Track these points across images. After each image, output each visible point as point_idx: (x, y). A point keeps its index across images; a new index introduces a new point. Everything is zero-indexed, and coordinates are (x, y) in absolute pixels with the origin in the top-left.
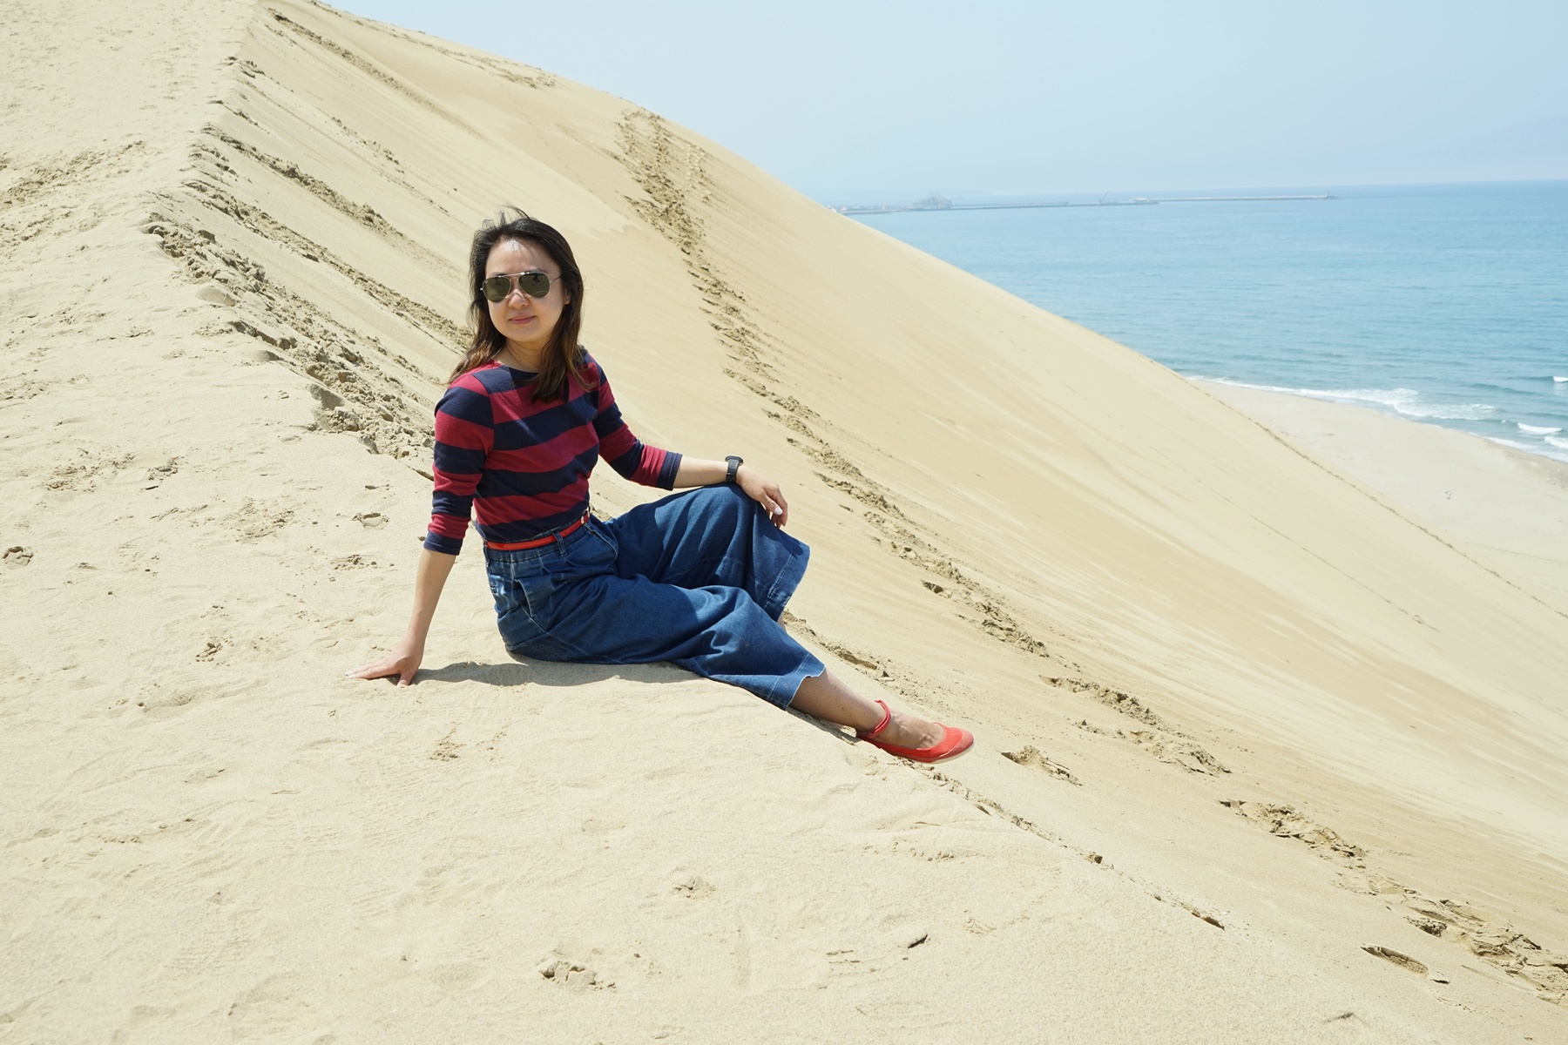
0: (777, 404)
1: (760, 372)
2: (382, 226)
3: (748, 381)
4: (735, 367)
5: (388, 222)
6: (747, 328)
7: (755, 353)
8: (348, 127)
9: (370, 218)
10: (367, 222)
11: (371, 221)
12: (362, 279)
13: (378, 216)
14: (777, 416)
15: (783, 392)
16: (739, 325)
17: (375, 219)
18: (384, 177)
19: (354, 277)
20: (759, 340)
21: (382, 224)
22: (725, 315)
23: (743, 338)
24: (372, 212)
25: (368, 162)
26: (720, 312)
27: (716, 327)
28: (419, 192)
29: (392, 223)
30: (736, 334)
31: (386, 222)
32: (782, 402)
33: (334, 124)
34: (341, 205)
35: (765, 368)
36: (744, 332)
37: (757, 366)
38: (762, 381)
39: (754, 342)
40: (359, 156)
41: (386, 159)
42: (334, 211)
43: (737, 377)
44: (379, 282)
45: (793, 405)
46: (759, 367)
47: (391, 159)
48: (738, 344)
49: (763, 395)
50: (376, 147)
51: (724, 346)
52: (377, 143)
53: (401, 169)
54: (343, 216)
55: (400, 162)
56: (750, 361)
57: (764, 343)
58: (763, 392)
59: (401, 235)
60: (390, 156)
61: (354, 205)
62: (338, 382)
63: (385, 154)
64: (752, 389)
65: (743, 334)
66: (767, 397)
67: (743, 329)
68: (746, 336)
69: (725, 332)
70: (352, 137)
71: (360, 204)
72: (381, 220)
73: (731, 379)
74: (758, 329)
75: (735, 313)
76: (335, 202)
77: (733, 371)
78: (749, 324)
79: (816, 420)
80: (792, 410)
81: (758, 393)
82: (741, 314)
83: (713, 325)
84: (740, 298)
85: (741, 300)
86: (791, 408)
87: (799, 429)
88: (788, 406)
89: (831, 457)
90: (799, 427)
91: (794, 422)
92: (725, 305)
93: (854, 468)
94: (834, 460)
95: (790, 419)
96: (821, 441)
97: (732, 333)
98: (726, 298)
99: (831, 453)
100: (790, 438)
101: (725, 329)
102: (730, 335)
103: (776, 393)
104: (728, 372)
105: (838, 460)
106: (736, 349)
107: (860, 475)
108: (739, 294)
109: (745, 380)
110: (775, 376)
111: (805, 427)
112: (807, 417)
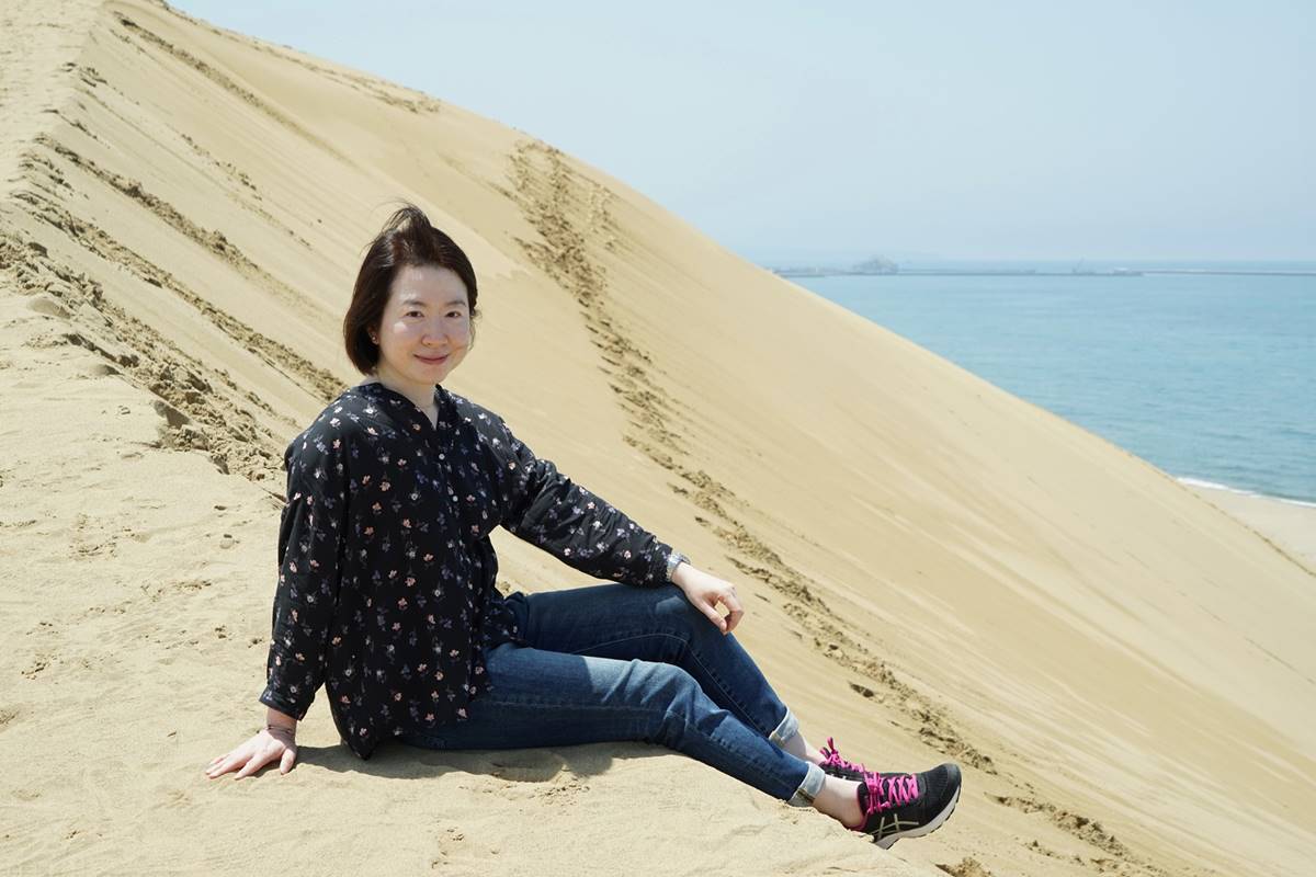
0: (684, 479)
1: (666, 442)
2: (234, 256)
3: (652, 452)
4: (637, 435)
5: (242, 252)
6: (652, 392)
7: (661, 420)
8: (200, 146)
9: (220, 246)
10: (218, 250)
11: (222, 248)
12: (210, 310)
13: (231, 244)
14: (684, 492)
15: (693, 467)
16: (643, 388)
17: (227, 247)
18: (238, 203)
19: (202, 307)
20: (666, 407)
21: (234, 253)
22: (627, 377)
23: (646, 403)
24: (224, 239)
25: (221, 186)
26: (621, 373)
27: (617, 390)
28: (278, 222)
29: (245, 254)
30: (639, 398)
31: (239, 252)
32: (690, 477)
33: (184, 141)
34: (189, 230)
35: (672, 439)
36: (648, 396)
37: (663, 435)
38: (668, 452)
39: (661, 409)
40: (211, 179)
41: (241, 183)
42: (180, 236)
43: (640, 446)
44: (229, 314)
45: (703, 481)
46: (665, 437)
47: (247, 184)
48: (642, 410)
49: (670, 468)
50: (230, 170)
51: (625, 412)
52: (232, 165)
53: (257, 195)
54: (190, 242)
55: (257, 187)
56: (655, 428)
57: (671, 410)
58: (669, 464)
59: (256, 267)
60: (246, 180)
61: (204, 231)
62: (185, 403)
63: (241, 178)
64: (656, 460)
65: (647, 399)
66: (673, 471)
67: (648, 393)
68: (651, 401)
69: (627, 395)
70: (204, 158)
71: (210, 230)
72: (233, 249)
73: (632, 448)
74: (666, 395)
75: (639, 375)
76: (182, 225)
77: (635, 439)
78: (655, 389)
79: (730, 499)
80: (703, 486)
81: (663, 465)
82: (647, 377)
83: (613, 387)
84: (646, 358)
85: (646, 361)
86: (701, 484)
87: (710, 508)
88: (697, 481)
89: (746, 541)
90: (709, 506)
91: (704, 500)
92: (628, 366)
93: (773, 555)
94: (750, 545)
95: (700, 496)
96: (735, 523)
97: (634, 397)
98: (629, 357)
99: (747, 537)
100: (698, 517)
101: (627, 392)
102: (632, 398)
103: (682, 466)
104: (629, 441)
105: (755, 544)
106: (639, 415)
107: (779, 562)
108: (644, 354)
109: (648, 450)
110: (685, 448)
111: (716, 506)
112: (719, 496)
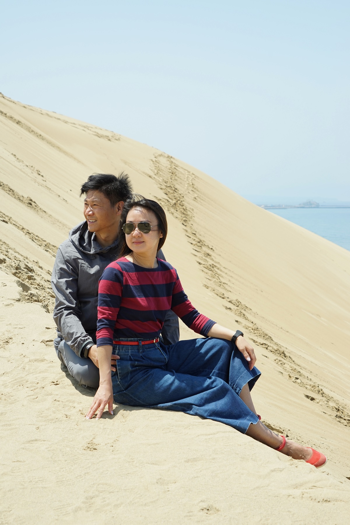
0: (230, 303)
1: (222, 286)
2: (36, 208)
4: (209, 283)
5: (39, 206)
6: (215, 264)
7: (219, 277)
8: (19, 158)
10: (29, 205)
11: (31, 204)
12: (28, 233)
13: (34, 202)
14: (230, 309)
15: (233, 298)
16: (211, 262)
17: (33, 203)
18: (36, 183)
19: (25, 232)
20: (221, 271)
21: (36, 206)
22: (204, 257)
23: (212, 269)
24: (31, 200)
25: (29, 176)
26: (201, 256)
27: (200, 263)
28: (53, 191)
29: (41, 206)
30: (210, 267)
31: (38, 205)
32: (232, 302)
33: (13, 156)
34: (17, 197)
35: (224, 285)
36: (213, 266)
37: (220, 283)
38: (223, 291)
39: (219, 272)
40: (24, 173)
41: (37, 174)
42: (13, 199)
43: (210, 289)
44: (36, 234)
46: (221, 284)
47: (40, 174)
48: (210, 272)
49: (223, 298)
50: (32, 168)
51: (203, 273)
52: (33, 166)
53: (44, 180)
54: (18, 202)
55: (44, 176)
56: (217, 281)
57: (223, 272)
58: (223, 296)
59: (45, 212)
60: (39, 173)
61: (23, 197)
62: (27, 280)
63: (37, 172)
64: (217, 295)
65: (213, 267)
66: (225, 299)
67: (213, 264)
68: (214, 268)
69: (204, 266)
70: (21, 163)
71: (26, 196)
72: (35, 204)
73: (207, 289)
74: (221, 265)
75: (209, 256)
76: (14, 194)
77: (208, 285)
78: (216, 262)
79: (250, 312)
81: (220, 297)
82: (212, 257)
83: (198, 262)
84: (212, 249)
85: (212, 250)
86: (237, 305)
87: (241, 316)
88: (235, 304)
89: (257, 331)
90: (241, 315)
91: (239, 312)
92: (204, 252)
93: (269, 336)
94: (259, 332)
95: (237, 311)
96: (252, 322)
97: (207, 266)
98: (204, 249)
99: (258, 329)
100: (237, 320)
101: (204, 264)
102: (206, 267)
103: (229, 297)
104: (205, 286)
105: (261, 332)
106: (210, 274)
107: (272, 340)
108: (211, 247)
109: (214, 290)
110: (229, 289)
111: (244, 315)
112: (245, 310)
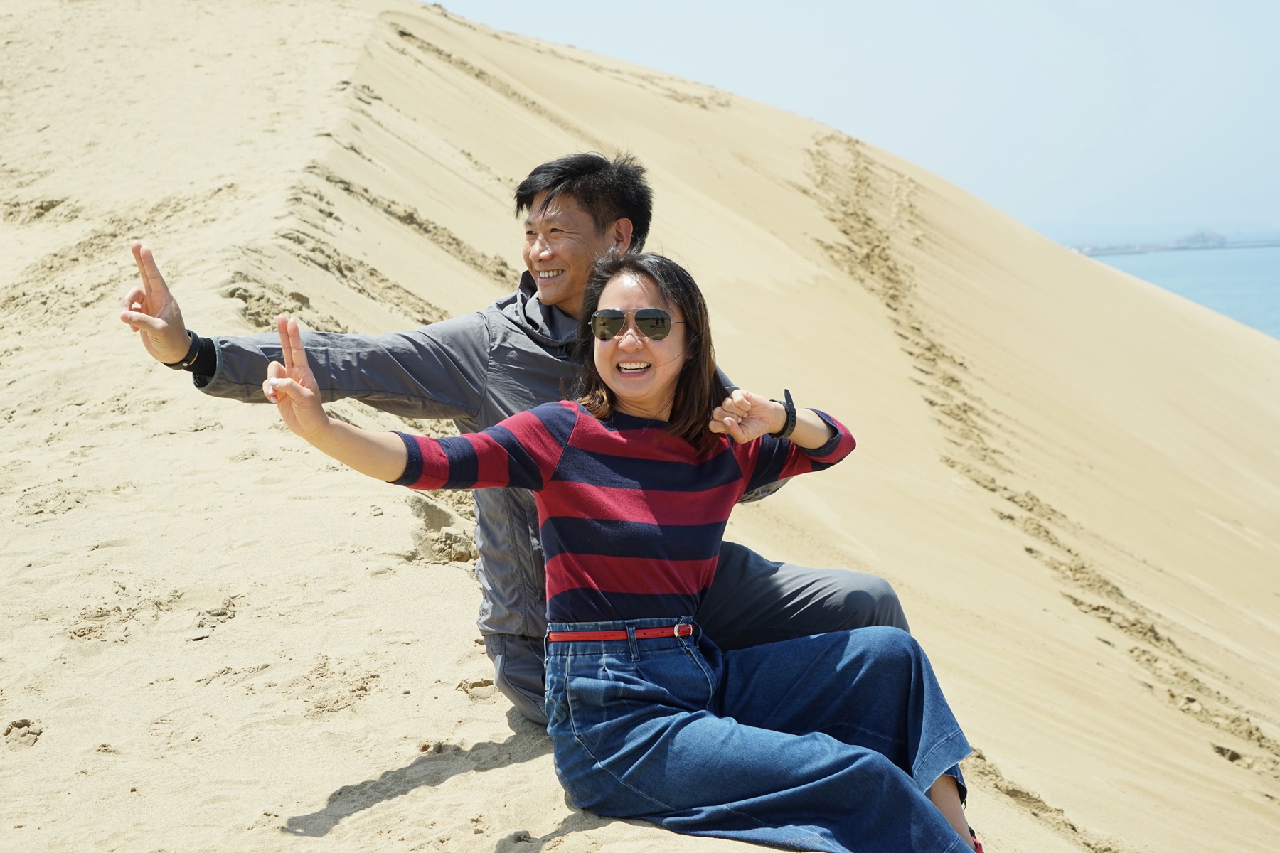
0: (1010, 502)
1: (988, 460)
3: (973, 473)
4: (957, 454)
6: (970, 403)
7: (982, 435)
8: (478, 158)
9: (502, 272)
10: (499, 277)
11: (503, 274)
13: (513, 269)
14: (1011, 518)
15: (1019, 487)
16: (960, 399)
17: (509, 272)
20: (986, 419)
22: (942, 387)
23: (964, 416)
24: (504, 264)
26: (935, 383)
27: (931, 403)
30: (956, 411)
32: (1017, 499)
33: (463, 157)
34: (468, 257)
35: (994, 455)
36: (966, 409)
37: (984, 453)
38: (991, 472)
39: (980, 422)
42: (458, 263)
43: (959, 467)
45: (1031, 504)
46: (986, 454)
48: (958, 425)
49: (993, 490)
51: (941, 427)
54: (469, 270)
56: (976, 446)
57: (992, 422)
58: (992, 486)
61: (484, 256)
64: (978, 482)
65: (965, 411)
66: (997, 493)
67: (965, 404)
68: (969, 413)
69: (942, 408)
70: (485, 174)
71: (491, 255)
73: (950, 469)
74: (984, 405)
75: (954, 384)
76: (460, 252)
77: (954, 458)
78: (973, 398)
79: (1061, 522)
80: (1031, 510)
81: (985, 487)
82: (963, 386)
83: (927, 400)
84: (961, 364)
85: (962, 368)
86: (1029, 507)
87: (1041, 535)
88: (1024, 504)
89: (1083, 573)
90: (1039, 533)
91: (1033, 526)
92: (942, 375)
93: (1114, 587)
94: (1087, 577)
95: (1029, 522)
96: (1069, 551)
97: (951, 410)
98: (943, 365)
99: (1083, 567)
100: (1029, 546)
101: (942, 405)
102: (949, 412)
103: (1008, 487)
104: (947, 461)
105: (1093, 576)
106: (957, 430)
107: (1122, 596)
108: (959, 360)
109: (968, 471)
110: (1008, 466)
111: (1048, 533)
112: (1050, 519)
